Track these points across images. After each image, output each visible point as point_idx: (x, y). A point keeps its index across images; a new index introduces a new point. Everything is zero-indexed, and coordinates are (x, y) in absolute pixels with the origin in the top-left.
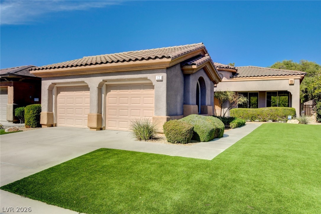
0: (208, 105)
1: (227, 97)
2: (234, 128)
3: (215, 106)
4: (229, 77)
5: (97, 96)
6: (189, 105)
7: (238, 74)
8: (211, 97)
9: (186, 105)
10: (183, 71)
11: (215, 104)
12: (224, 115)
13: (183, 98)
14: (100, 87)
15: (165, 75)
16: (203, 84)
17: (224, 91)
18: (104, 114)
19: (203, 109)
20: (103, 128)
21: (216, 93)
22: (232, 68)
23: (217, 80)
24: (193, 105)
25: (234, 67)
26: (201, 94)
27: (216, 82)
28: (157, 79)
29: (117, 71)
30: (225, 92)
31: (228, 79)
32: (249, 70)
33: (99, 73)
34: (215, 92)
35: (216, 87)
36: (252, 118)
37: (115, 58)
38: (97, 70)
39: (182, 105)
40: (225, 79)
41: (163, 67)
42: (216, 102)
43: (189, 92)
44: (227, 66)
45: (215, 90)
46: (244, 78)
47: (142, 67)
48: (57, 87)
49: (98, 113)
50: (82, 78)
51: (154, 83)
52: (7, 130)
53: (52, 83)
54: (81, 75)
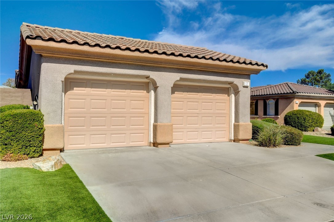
28: (245, 85)
50: (145, 71)
51: (241, 88)
52: (52, 167)
53: (74, 71)
54: (144, 66)
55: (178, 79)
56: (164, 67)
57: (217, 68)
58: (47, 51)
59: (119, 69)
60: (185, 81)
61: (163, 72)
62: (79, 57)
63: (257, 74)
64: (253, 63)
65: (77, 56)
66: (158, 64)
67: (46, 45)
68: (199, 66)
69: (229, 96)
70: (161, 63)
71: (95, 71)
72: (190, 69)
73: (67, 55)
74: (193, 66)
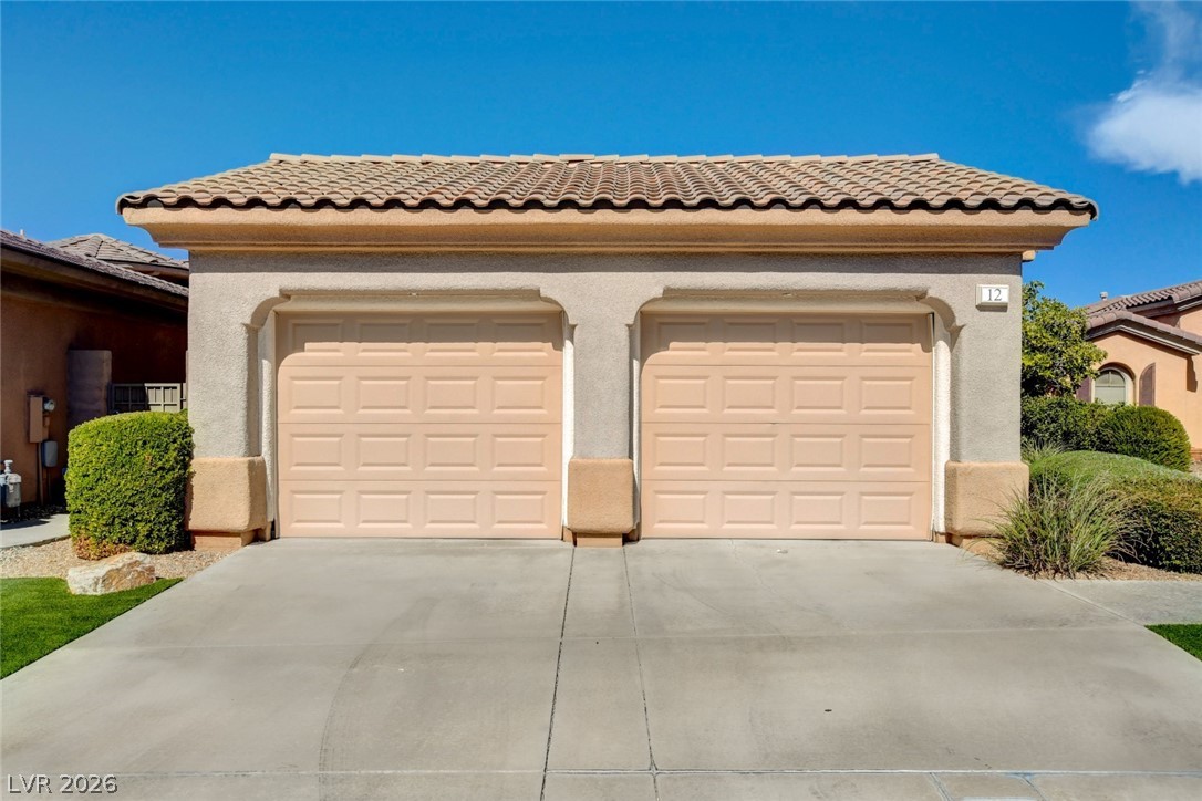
5: (628, 367)
15: (1016, 282)
18: (638, 461)
28: (985, 299)
29: (759, 250)
33: (642, 254)
37: (797, 186)
48: (277, 313)
50: (520, 273)
51: (964, 315)
52: (96, 583)
53: (281, 291)
54: (517, 255)
55: (658, 292)
56: (595, 254)
57: (822, 241)
58: (187, 238)
59: (424, 274)
60: (702, 299)
61: (593, 274)
62: (284, 245)
63: (1051, 248)
64: (1004, 203)
65: (279, 245)
66: (560, 246)
67: (175, 221)
68: (735, 238)
69: (927, 348)
70: (568, 240)
71: (346, 287)
72: (708, 254)
73: (247, 245)
74: (710, 240)
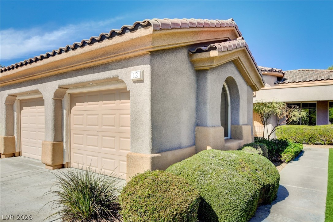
0: (243, 125)
1: (274, 110)
2: (289, 162)
3: (253, 122)
4: (274, 84)
5: (53, 112)
6: (205, 128)
7: (285, 79)
8: (248, 111)
9: (200, 127)
10: (192, 63)
11: (254, 119)
12: (269, 136)
13: (195, 115)
14: (57, 97)
15: (147, 68)
16: (235, 91)
17: (268, 101)
18: (66, 142)
19: (236, 131)
20: (65, 164)
21: (256, 105)
22: (277, 71)
23: (258, 85)
24: (213, 126)
25: (280, 70)
26: (231, 106)
27: (256, 88)
28: (132, 78)
30: (269, 103)
31: (271, 85)
32: (300, 74)
33: (54, 75)
34: (254, 104)
35: (255, 96)
36: (311, 140)
38: (48, 70)
39: (193, 128)
40: (267, 86)
41: (142, 50)
42: (256, 116)
43: (205, 103)
44: (270, 68)
45: (254, 100)
46: (295, 85)
47: (106, 55)
48: (20, 100)
49: (54, 141)
51: (129, 85)
53: (8, 95)
54: (35, 80)
55: (57, 87)
56: (47, 77)
61: (46, 83)
